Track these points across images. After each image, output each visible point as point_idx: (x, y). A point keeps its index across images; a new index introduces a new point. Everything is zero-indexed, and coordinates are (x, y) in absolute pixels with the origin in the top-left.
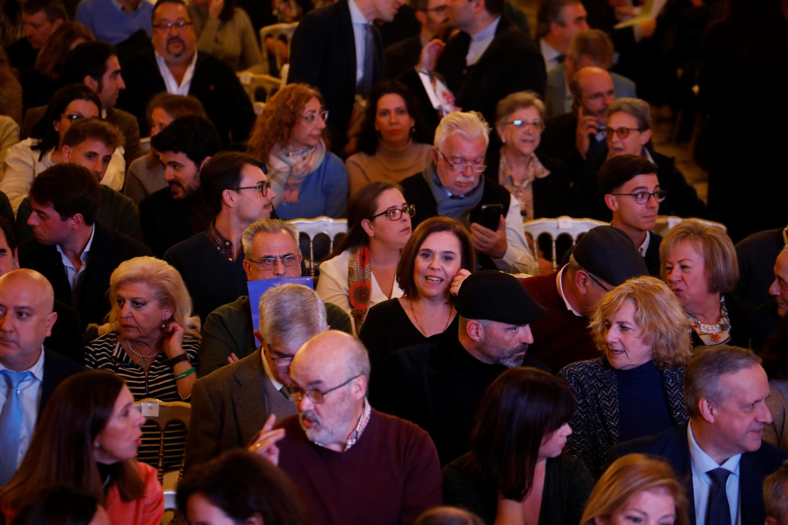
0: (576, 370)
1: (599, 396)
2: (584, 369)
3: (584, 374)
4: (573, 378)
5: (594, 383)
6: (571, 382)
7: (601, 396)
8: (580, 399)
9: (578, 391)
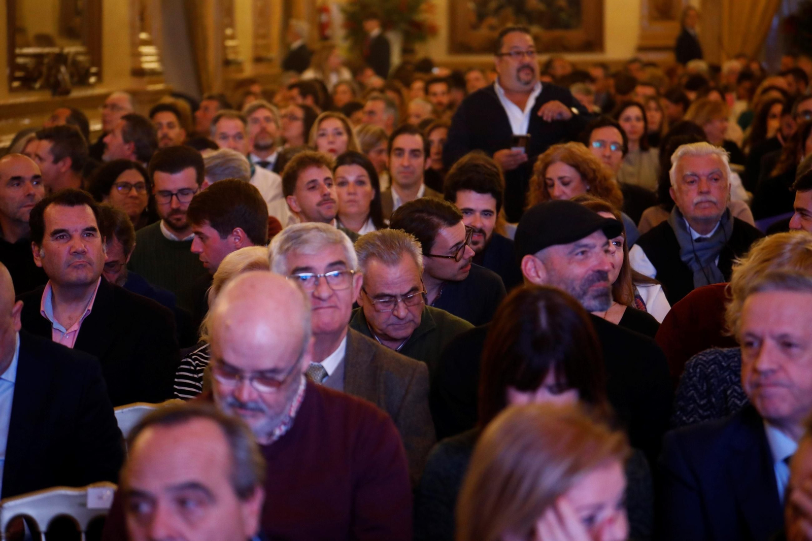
0: (705, 359)
1: (729, 392)
2: (716, 357)
3: (715, 363)
4: (698, 370)
5: (727, 376)
6: (695, 376)
7: (732, 393)
8: (703, 399)
9: (702, 388)
